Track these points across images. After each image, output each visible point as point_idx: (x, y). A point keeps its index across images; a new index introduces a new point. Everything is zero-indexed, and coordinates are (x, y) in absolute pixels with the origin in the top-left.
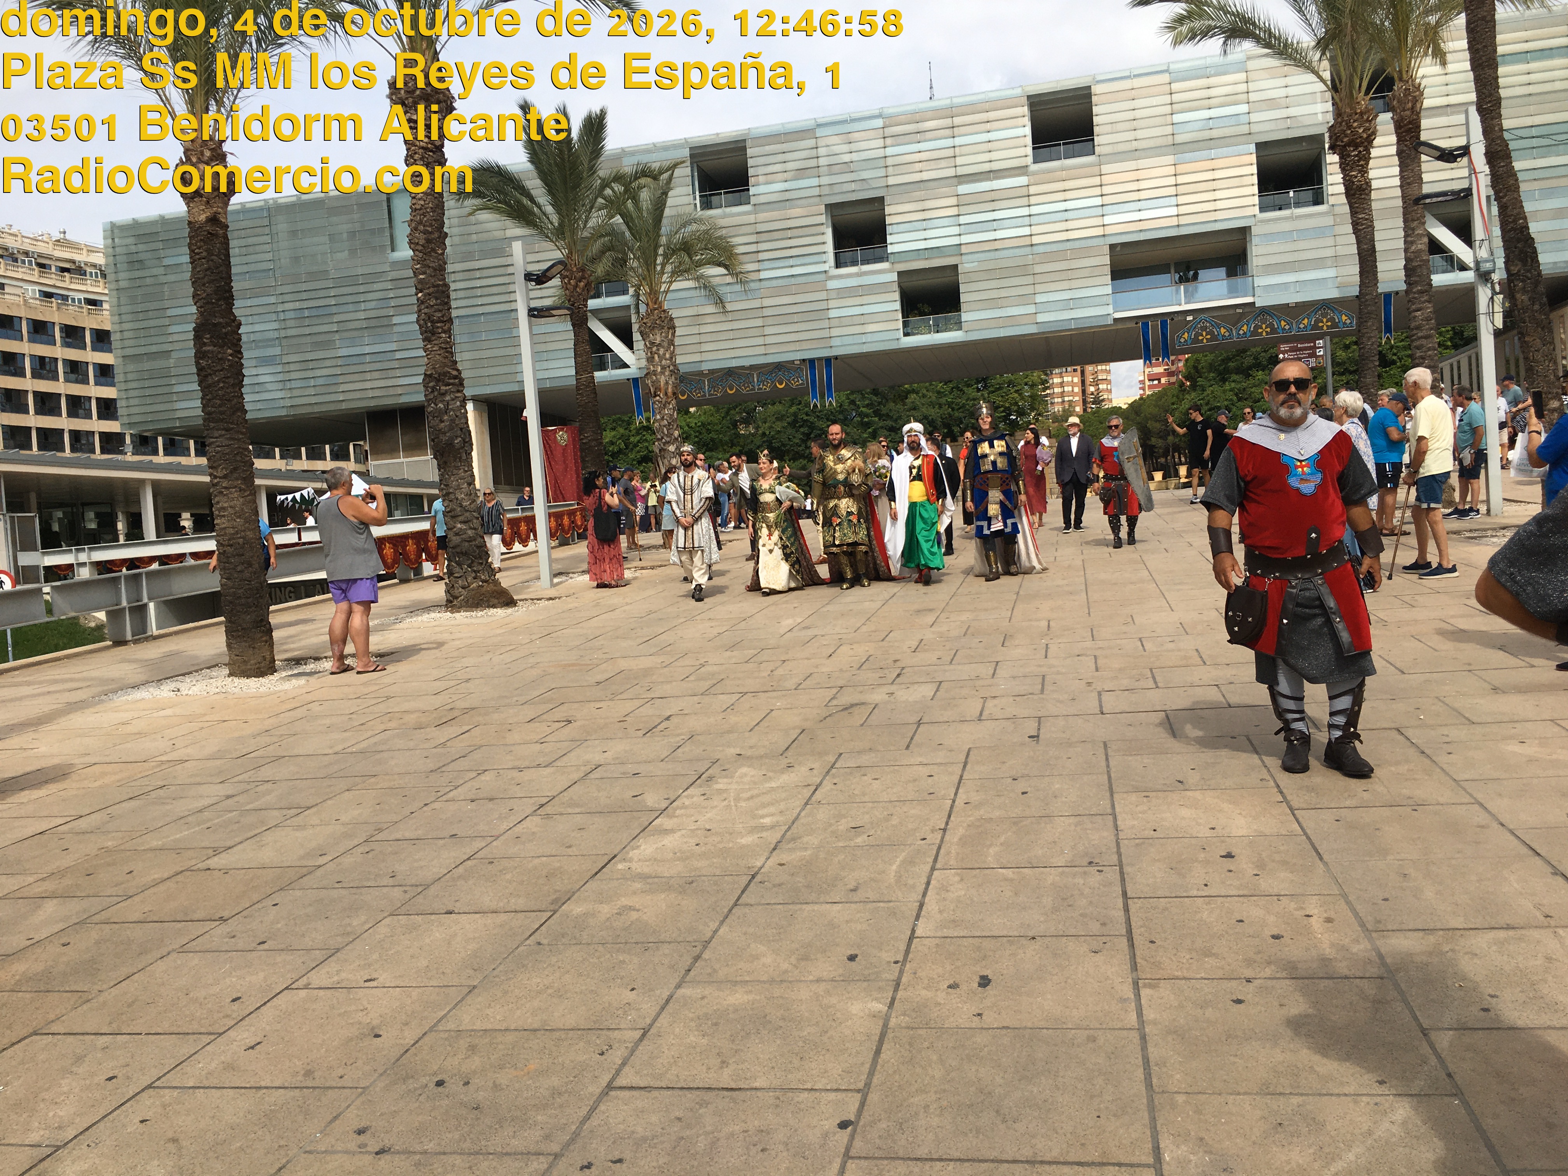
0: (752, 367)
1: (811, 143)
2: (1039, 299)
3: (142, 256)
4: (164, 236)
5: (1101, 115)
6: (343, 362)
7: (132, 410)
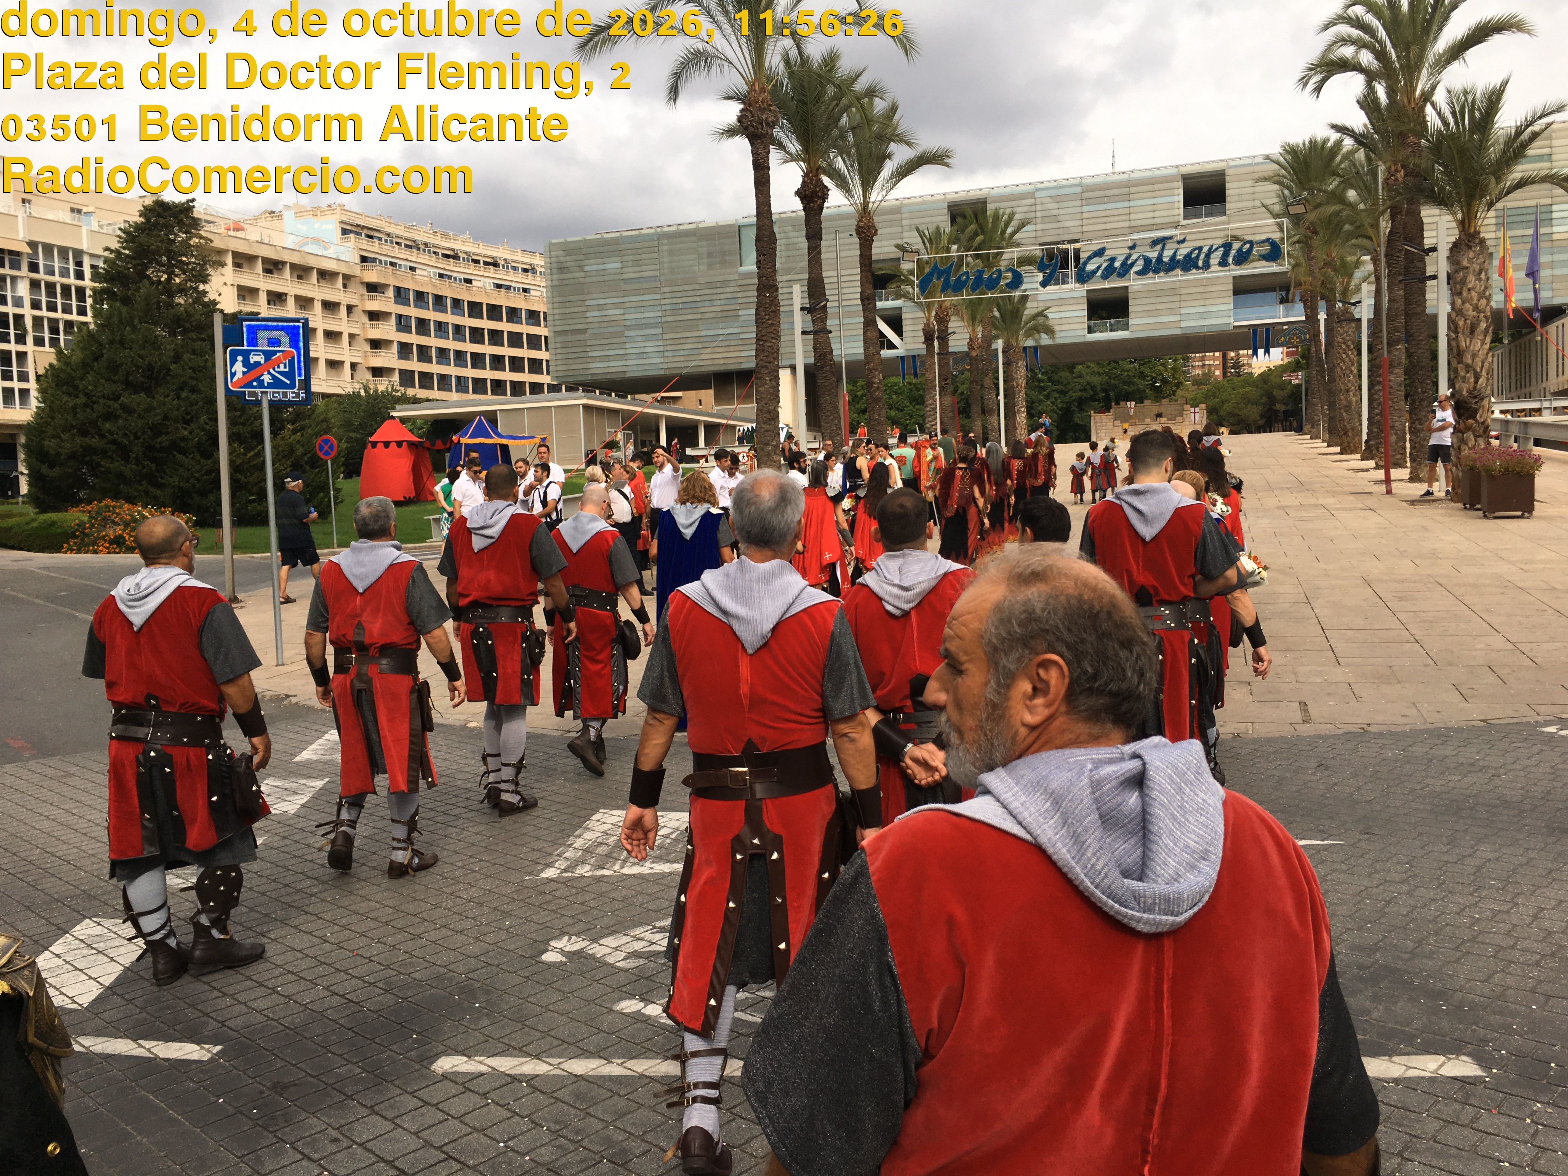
1: (1032, 201)
2: (1183, 311)
3: (569, 264)
4: (585, 251)
5: (1232, 189)
6: (702, 340)
7: (559, 368)
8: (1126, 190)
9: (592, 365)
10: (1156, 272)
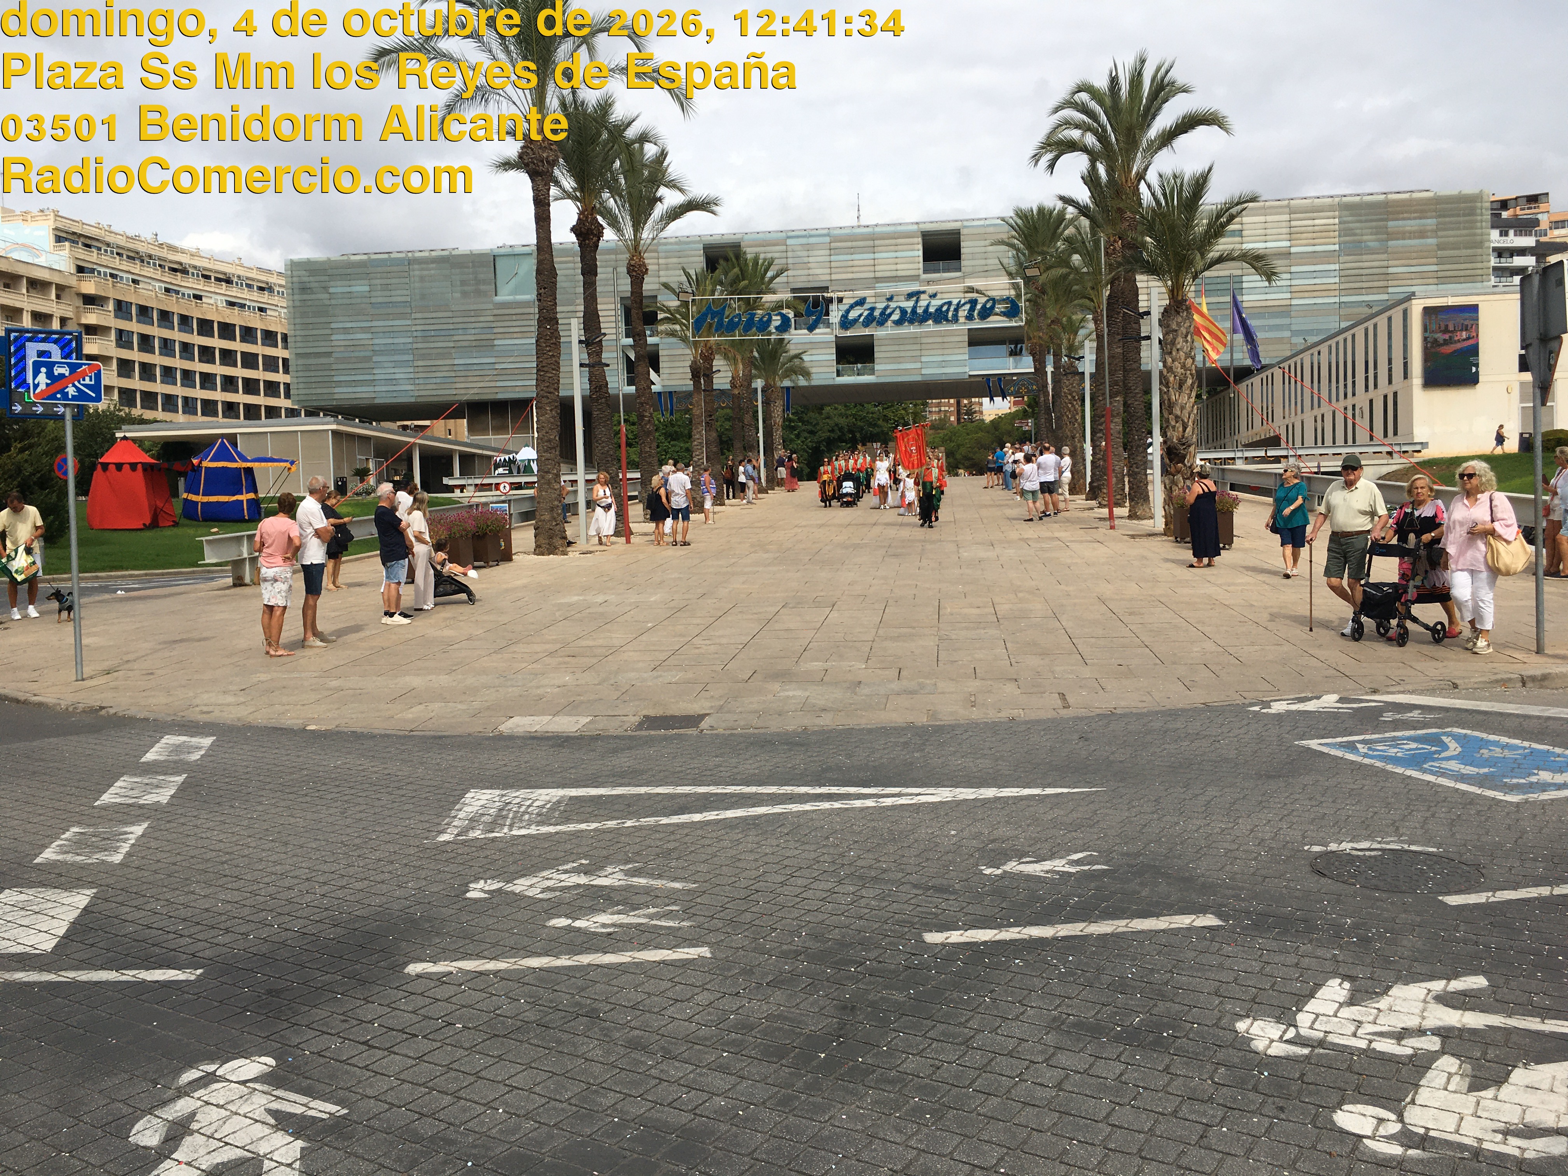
1: (783, 248)
2: (924, 359)
3: (313, 285)
4: (330, 272)
5: (966, 248)
6: (455, 368)
7: (301, 392)
8: (871, 243)
9: (337, 390)
10: (911, 322)
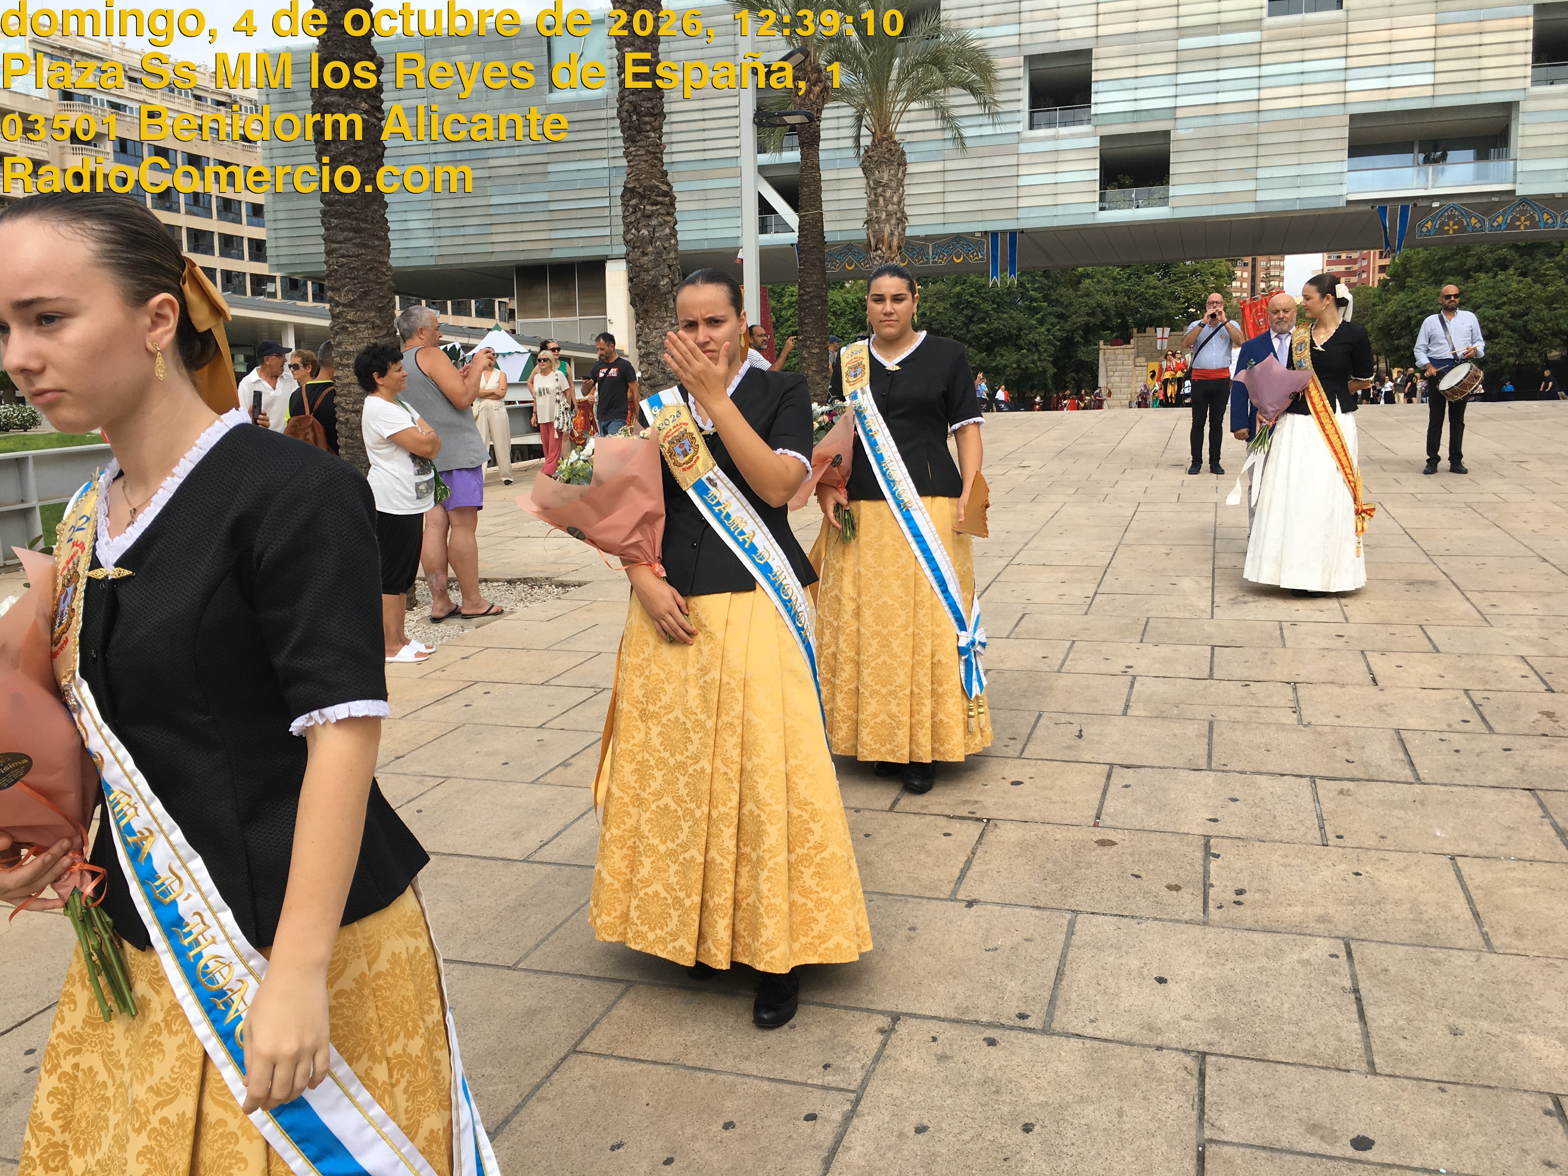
0: (928, 238)
7: (281, 251)
